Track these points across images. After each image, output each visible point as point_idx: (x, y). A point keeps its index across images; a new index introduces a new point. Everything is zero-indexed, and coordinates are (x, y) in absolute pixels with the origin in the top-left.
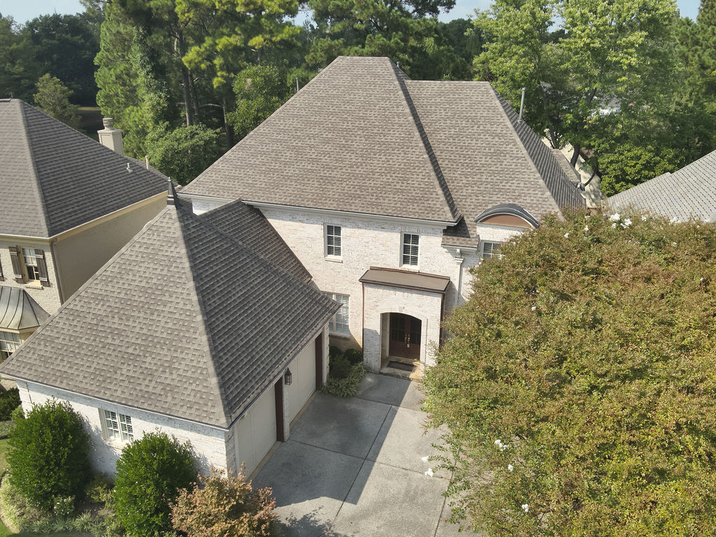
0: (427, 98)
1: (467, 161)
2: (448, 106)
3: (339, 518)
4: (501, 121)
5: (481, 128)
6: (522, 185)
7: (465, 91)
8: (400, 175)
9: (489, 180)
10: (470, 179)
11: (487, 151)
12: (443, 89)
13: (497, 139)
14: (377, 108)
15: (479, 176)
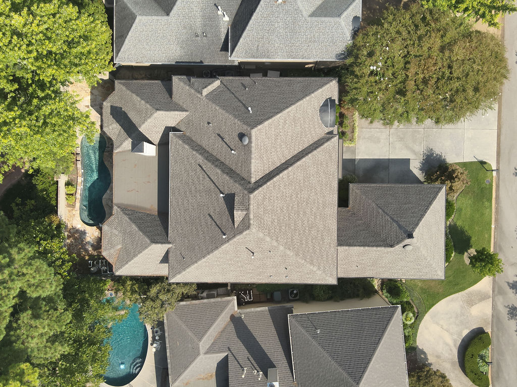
0: (264, 165)
1: (299, 136)
2: (269, 152)
3: (417, 158)
4: (277, 120)
5: (281, 131)
6: (309, 107)
7: (259, 143)
8: (320, 167)
9: (308, 123)
10: (308, 133)
11: (293, 126)
12: (258, 157)
13: (287, 122)
14: (284, 191)
15: (306, 129)
